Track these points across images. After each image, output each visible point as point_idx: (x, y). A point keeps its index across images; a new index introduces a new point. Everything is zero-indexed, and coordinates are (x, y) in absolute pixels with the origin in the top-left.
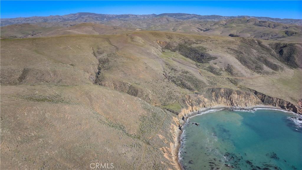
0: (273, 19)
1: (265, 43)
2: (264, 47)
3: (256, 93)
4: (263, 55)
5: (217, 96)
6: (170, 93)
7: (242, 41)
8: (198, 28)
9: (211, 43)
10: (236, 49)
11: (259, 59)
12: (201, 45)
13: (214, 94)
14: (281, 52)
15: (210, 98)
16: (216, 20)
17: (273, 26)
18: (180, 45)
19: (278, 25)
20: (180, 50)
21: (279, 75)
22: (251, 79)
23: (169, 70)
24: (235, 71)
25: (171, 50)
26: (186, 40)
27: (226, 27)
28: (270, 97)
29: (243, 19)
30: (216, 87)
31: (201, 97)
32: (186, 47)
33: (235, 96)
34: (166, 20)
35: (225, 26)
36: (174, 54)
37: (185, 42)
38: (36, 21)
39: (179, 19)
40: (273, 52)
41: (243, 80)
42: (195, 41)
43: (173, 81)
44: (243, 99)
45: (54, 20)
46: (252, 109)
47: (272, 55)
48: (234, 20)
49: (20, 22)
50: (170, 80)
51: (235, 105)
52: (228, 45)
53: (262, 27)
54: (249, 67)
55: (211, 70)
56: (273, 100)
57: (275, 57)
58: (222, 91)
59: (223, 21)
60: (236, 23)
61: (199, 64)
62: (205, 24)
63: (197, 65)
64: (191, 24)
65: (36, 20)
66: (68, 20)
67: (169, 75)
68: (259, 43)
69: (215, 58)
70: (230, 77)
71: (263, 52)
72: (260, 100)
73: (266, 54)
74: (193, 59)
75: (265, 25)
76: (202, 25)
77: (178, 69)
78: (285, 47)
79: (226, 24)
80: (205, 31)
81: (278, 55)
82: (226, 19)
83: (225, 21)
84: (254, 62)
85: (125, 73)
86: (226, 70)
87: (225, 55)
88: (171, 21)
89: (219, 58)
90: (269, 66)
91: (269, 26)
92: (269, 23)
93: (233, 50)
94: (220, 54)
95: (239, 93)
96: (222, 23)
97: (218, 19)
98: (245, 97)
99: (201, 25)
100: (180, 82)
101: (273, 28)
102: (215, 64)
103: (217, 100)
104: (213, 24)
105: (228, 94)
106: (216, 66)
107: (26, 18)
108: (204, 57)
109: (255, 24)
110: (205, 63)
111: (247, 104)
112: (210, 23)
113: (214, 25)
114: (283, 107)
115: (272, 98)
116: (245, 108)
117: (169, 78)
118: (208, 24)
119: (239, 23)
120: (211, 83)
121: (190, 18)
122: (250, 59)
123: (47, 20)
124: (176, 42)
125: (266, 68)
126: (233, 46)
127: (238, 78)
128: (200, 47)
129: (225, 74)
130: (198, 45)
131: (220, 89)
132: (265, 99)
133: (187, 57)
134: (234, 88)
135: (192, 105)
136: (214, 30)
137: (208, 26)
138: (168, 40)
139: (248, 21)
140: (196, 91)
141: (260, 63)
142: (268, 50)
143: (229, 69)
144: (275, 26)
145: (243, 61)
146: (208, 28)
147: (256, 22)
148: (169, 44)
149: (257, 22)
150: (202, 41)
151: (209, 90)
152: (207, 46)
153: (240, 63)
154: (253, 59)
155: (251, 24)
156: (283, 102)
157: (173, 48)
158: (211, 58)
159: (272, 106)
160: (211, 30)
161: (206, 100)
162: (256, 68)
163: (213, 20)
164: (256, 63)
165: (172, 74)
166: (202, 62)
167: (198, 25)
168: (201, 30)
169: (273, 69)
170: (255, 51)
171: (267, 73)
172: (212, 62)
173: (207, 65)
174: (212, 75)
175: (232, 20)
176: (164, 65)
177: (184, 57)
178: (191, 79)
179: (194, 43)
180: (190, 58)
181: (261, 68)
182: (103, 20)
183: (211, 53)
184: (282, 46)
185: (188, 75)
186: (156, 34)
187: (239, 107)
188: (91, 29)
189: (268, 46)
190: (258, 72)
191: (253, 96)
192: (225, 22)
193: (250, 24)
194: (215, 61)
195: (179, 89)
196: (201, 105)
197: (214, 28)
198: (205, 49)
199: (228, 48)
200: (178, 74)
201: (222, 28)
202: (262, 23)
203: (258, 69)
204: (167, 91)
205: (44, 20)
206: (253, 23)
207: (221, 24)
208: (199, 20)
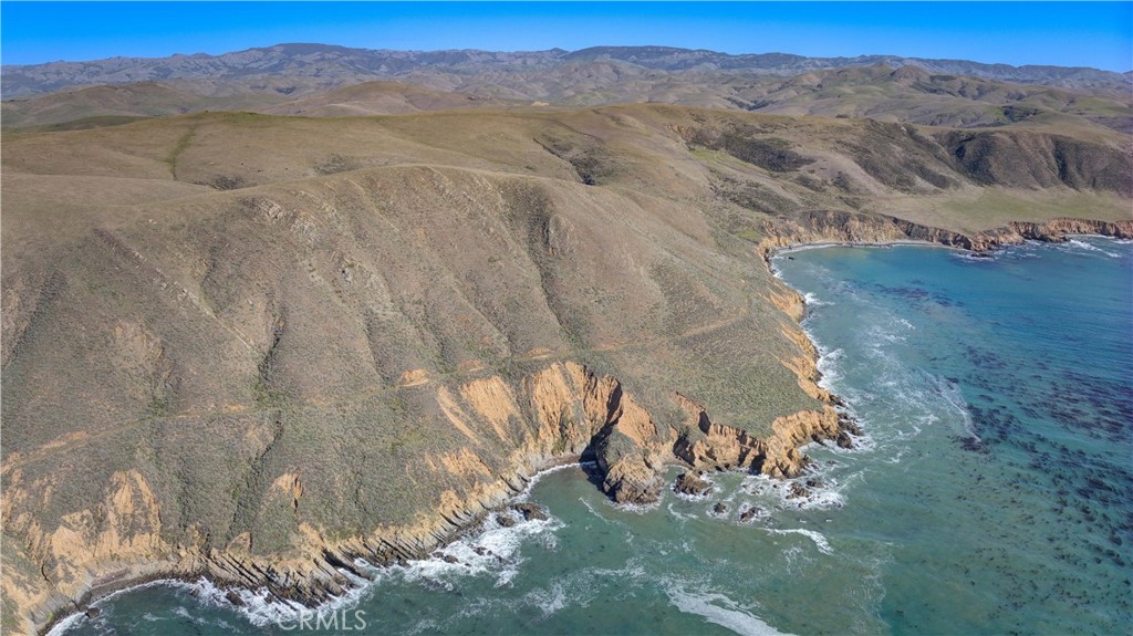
0: (985, 67)
1: (925, 132)
2: (921, 142)
3: (896, 221)
4: (917, 158)
5: (820, 225)
6: (733, 217)
7: (868, 128)
8: (729, 99)
9: (798, 130)
10: (856, 143)
11: (907, 165)
12: (774, 136)
13: (814, 220)
14: (960, 152)
15: (808, 226)
16: (784, 72)
17: (976, 93)
18: (727, 136)
19: (993, 89)
20: (727, 147)
21: (949, 195)
22: (888, 199)
23: (721, 182)
24: (853, 186)
25: (708, 147)
26: (739, 125)
27: (821, 97)
28: (923, 227)
29: (876, 70)
30: (817, 209)
31: (792, 224)
32: (741, 140)
33: (855, 224)
34: (610, 70)
35: (818, 91)
36: (716, 154)
37: (737, 130)
38: (129, 75)
39: (652, 66)
40: (943, 151)
41: (870, 200)
42: (759, 127)
43: (733, 200)
44: (871, 229)
45: (193, 69)
46: (888, 245)
47: (940, 159)
48: (848, 70)
49: (68, 78)
50: (728, 199)
51: (856, 238)
52: (838, 136)
53: (940, 96)
54: (883, 180)
55: (805, 182)
56: (928, 231)
57: (946, 163)
58: (830, 215)
59: (811, 76)
60: (853, 81)
61: (776, 174)
62: (752, 87)
63: (771, 175)
64: (705, 86)
65: (127, 71)
66: (247, 70)
67: (724, 189)
68: (911, 133)
69: (810, 161)
70: (845, 196)
71: (917, 150)
72: (902, 233)
73: (923, 155)
74: (760, 164)
75: (948, 90)
76: (742, 91)
77: (739, 179)
78: (970, 139)
79: (819, 86)
80: (754, 108)
81: (954, 157)
82: (817, 66)
83: (815, 73)
84: (894, 171)
85: (644, 182)
86: (835, 184)
87: (832, 155)
88: (628, 76)
89: (819, 161)
90: (928, 180)
91: (962, 93)
92: (963, 82)
93: (850, 145)
94: (820, 153)
95: (862, 219)
96: (806, 82)
97: (790, 68)
98: (874, 226)
99: (735, 89)
100: (747, 202)
101: (975, 98)
102: (812, 172)
103: (820, 232)
104: (776, 86)
105: (842, 221)
106: (814, 176)
107: (86, 65)
108: (787, 160)
109: (918, 86)
110: (789, 170)
111: (878, 238)
112: (765, 83)
113: (780, 89)
114: (946, 242)
115: (927, 228)
116: (875, 243)
117: (724, 194)
118: (759, 85)
119: (863, 83)
120: (808, 203)
121: (690, 66)
122: (887, 165)
123: (169, 71)
124: (717, 129)
125: (920, 182)
126: (848, 138)
127: (861, 197)
128: (773, 139)
129: (833, 191)
130: (768, 136)
131: (826, 212)
132: (910, 230)
133: (748, 161)
134: (853, 211)
135: (778, 235)
136: (782, 104)
137: (762, 92)
138: (697, 126)
139: (893, 74)
140: (781, 215)
141: (908, 173)
142: (930, 147)
143: (842, 182)
144: (981, 92)
145: (871, 168)
146: (760, 100)
147: (921, 79)
148: (700, 133)
149: (925, 80)
150: (776, 127)
151: (805, 214)
152: (790, 138)
153: (863, 172)
154: (893, 164)
155: (903, 84)
156: (946, 235)
157: (712, 142)
158: (800, 161)
159: (925, 242)
160: (774, 106)
161: (801, 229)
162: (900, 181)
163: (773, 70)
164: (899, 172)
165: (729, 188)
166: (783, 170)
167: (726, 90)
168: (741, 105)
169: (936, 185)
170: (898, 149)
171: (923, 192)
172: (803, 170)
173: (795, 175)
174: (807, 190)
175: (840, 71)
176: (708, 173)
177: (739, 161)
178: (767, 195)
179: (758, 131)
180: (754, 163)
181: (910, 183)
182: (376, 71)
183: (802, 151)
184: (964, 137)
185: (760, 189)
186: (665, 111)
187: (863, 241)
188: (401, 101)
189: (931, 139)
190: (903, 190)
191: (889, 224)
192: (816, 80)
193: (901, 85)
194: (811, 167)
195: (747, 212)
196: (793, 237)
197: (781, 97)
198: (786, 143)
199: (838, 142)
200: (740, 189)
201: (807, 98)
202: (938, 81)
203: (903, 184)
204: (727, 214)
205: (157, 69)
206: (910, 81)
207: (803, 86)
208: (725, 72)
